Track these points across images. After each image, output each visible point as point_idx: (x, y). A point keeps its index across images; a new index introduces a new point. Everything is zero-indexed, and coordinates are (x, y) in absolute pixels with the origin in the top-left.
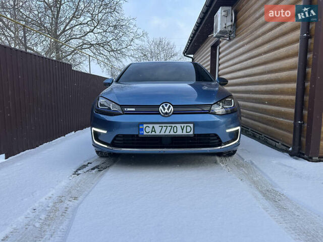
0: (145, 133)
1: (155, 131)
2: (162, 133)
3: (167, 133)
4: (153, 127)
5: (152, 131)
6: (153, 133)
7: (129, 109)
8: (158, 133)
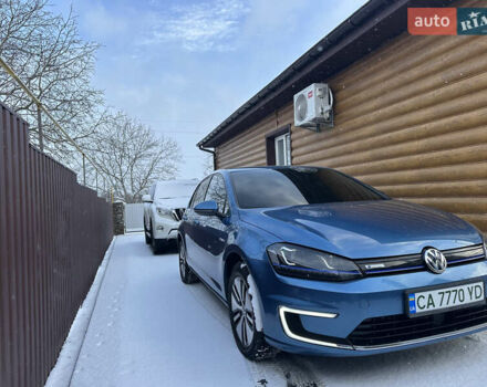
0: (418, 310)
1: (433, 303)
2: (444, 306)
3: (451, 304)
4: (430, 296)
5: (429, 304)
6: (431, 308)
7: (373, 266)
8: (437, 307)
